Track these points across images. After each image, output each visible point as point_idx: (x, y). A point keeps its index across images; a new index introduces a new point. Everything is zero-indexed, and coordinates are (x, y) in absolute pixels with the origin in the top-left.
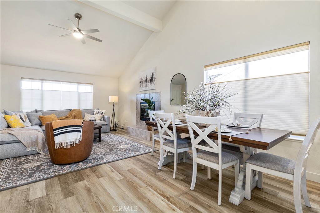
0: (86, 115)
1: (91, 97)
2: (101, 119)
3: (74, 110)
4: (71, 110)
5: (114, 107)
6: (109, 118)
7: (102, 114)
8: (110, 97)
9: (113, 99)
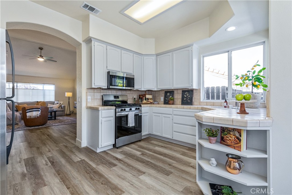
0: (49, 105)
1: (53, 93)
2: (59, 107)
3: (40, 102)
4: (38, 102)
5: (69, 99)
6: (64, 107)
7: (60, 104)
8: (66, 93)
9: (69, 94)
